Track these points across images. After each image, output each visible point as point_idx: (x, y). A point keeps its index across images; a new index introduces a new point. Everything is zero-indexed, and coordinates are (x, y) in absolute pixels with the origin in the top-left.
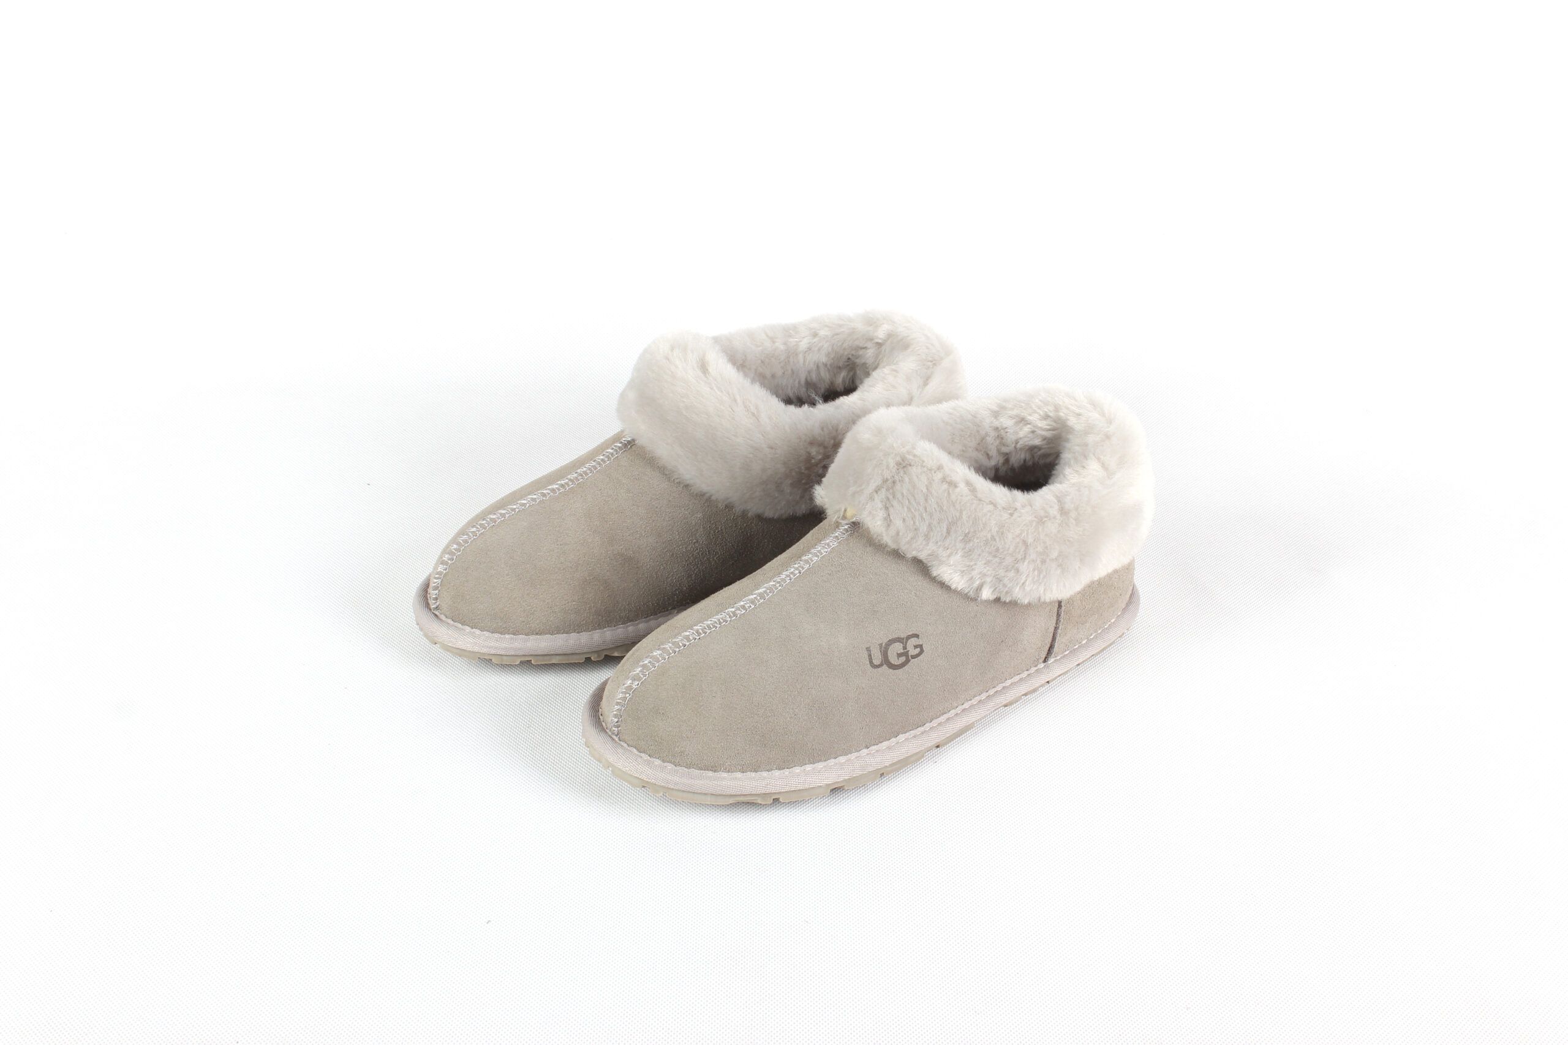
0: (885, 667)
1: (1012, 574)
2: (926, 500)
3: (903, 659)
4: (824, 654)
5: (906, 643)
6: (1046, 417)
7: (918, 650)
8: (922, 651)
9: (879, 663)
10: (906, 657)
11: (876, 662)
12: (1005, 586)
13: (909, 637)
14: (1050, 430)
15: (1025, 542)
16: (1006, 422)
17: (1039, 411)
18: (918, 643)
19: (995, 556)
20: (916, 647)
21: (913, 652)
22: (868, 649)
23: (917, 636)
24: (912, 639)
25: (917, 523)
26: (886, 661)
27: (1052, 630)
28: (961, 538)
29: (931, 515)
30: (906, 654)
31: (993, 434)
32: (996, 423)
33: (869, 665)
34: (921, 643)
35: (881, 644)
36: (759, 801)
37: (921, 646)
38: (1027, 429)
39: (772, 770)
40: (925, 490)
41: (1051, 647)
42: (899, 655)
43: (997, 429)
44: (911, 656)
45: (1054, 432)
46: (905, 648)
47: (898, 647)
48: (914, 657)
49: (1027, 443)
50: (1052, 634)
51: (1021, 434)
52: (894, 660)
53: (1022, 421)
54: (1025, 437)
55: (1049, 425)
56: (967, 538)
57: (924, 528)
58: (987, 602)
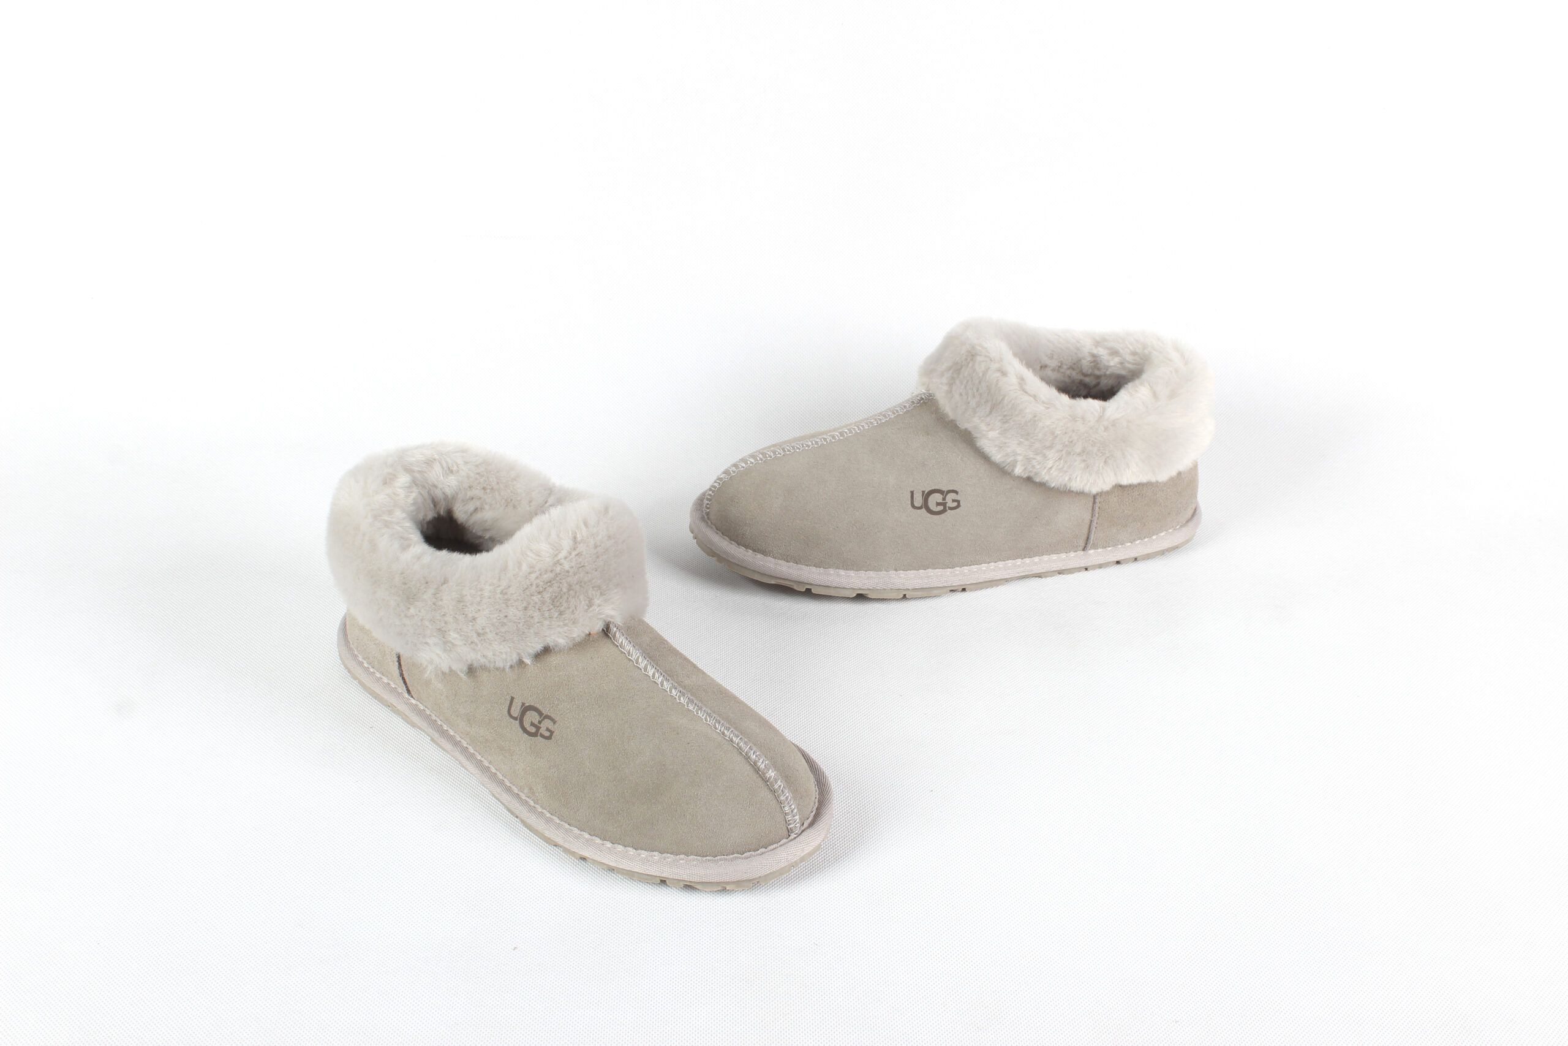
0: (924, 510)
1: (1039, 458)
2: (980, 382)
3: (940, 508)
4: (874, 487)
5: (946, 496)
6: (1134, 353)
7: (955, 504)
8: (958, 506)
9: (920, 506)
10: (944, 508)
11: (917, 504)
12: (1033, 467)
13: (949, 492)
14: (1133, 364)
15: (1053, 433)
16: (1102, 352)
17: (1129, 346)
18: (956, 499)
19: (1027, 440)
20: (954, 501)
21: (950, 504)
22: (912, 493)
23: (956, 492)
24: (952, 494)
25: (969, 399)
26: (925, 505)
27: (1087, 522)
28: (1000, 418)
29: (981, 395)
30: (944, 504)
31: (1089, 359)
32: (1095, 352)
33: (910, 506)
34: (959, 499)
35: (923, 492)
36: (796, 588)
37: (958, 502)
38: (1117, 360)
39: (810, 566)
40: (981, 375)
41: (1088, 538)
42: (938, 504)
43: (1094, 356)
44: (949, 507)
45: (1137, 367)
46: (944, 499)
47: (937, 498)
48: (951, 509)
49: (1115, 371)
50: (1087, 526)
51: (1112, 363)
52: (932, 506)
53: (1114, 353)
54: (1115, 366)
55: (1135, 360)
56: (1005, 420)
57: (973, 403)
58: (1019, 477)
